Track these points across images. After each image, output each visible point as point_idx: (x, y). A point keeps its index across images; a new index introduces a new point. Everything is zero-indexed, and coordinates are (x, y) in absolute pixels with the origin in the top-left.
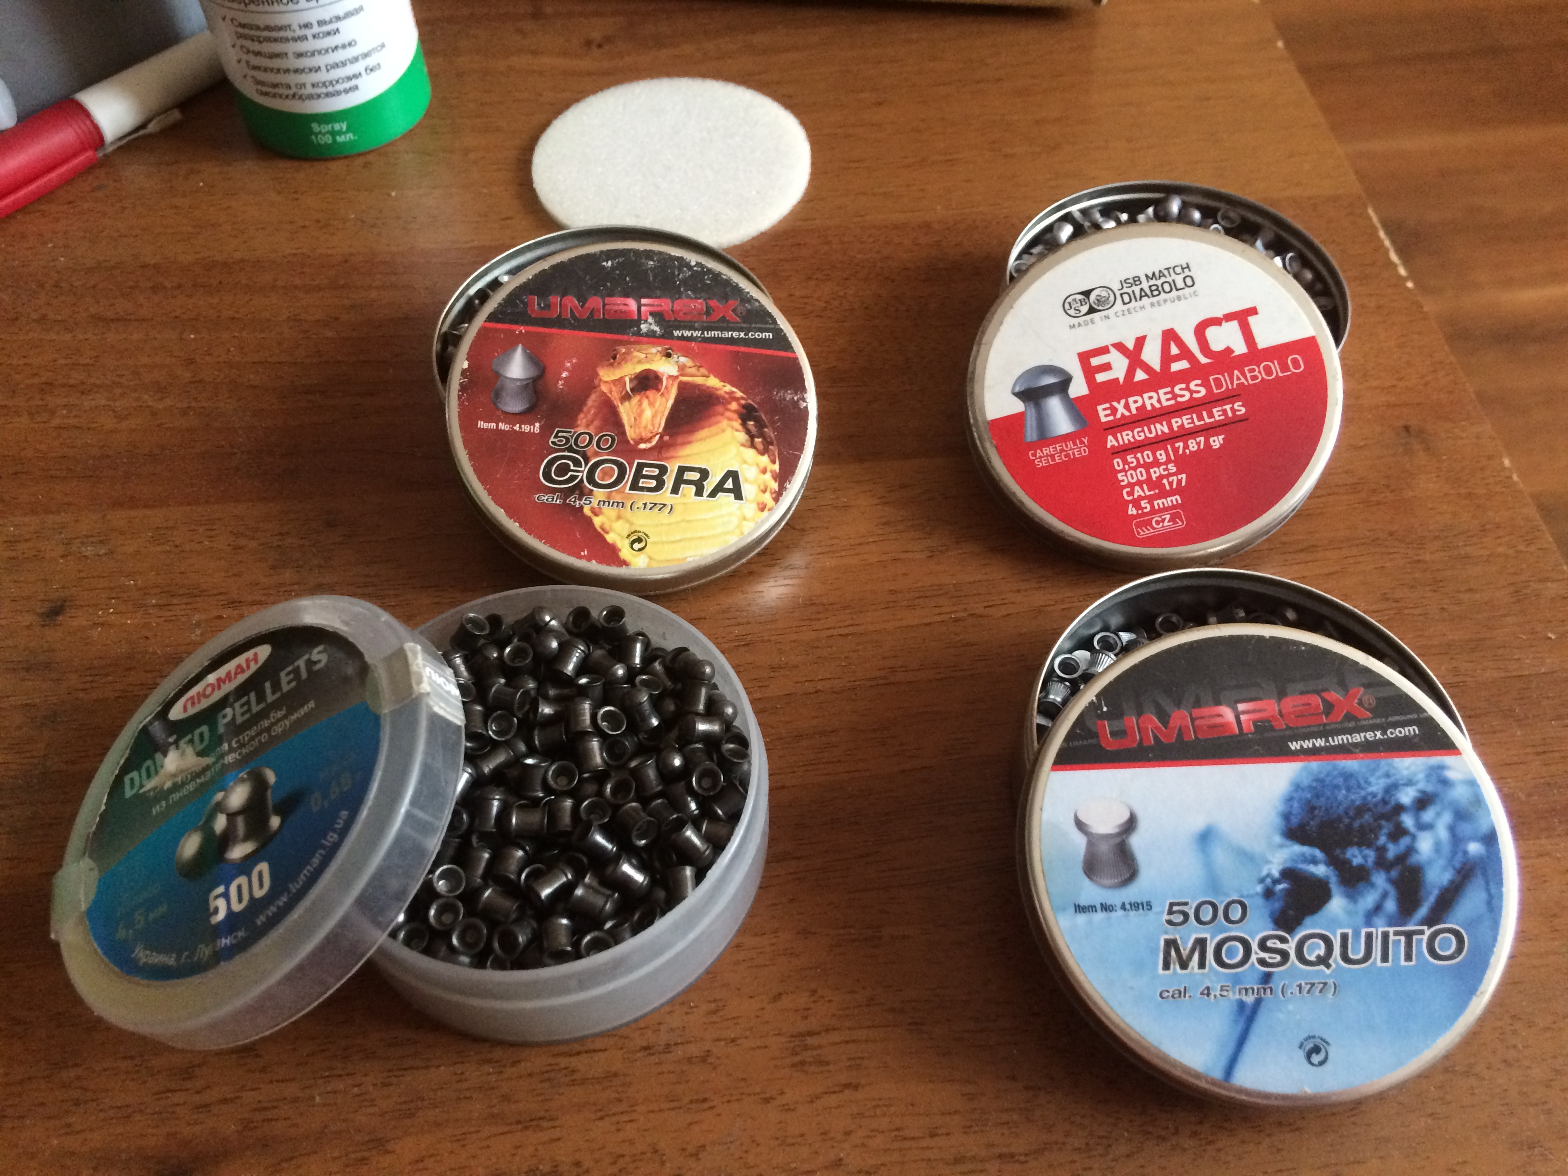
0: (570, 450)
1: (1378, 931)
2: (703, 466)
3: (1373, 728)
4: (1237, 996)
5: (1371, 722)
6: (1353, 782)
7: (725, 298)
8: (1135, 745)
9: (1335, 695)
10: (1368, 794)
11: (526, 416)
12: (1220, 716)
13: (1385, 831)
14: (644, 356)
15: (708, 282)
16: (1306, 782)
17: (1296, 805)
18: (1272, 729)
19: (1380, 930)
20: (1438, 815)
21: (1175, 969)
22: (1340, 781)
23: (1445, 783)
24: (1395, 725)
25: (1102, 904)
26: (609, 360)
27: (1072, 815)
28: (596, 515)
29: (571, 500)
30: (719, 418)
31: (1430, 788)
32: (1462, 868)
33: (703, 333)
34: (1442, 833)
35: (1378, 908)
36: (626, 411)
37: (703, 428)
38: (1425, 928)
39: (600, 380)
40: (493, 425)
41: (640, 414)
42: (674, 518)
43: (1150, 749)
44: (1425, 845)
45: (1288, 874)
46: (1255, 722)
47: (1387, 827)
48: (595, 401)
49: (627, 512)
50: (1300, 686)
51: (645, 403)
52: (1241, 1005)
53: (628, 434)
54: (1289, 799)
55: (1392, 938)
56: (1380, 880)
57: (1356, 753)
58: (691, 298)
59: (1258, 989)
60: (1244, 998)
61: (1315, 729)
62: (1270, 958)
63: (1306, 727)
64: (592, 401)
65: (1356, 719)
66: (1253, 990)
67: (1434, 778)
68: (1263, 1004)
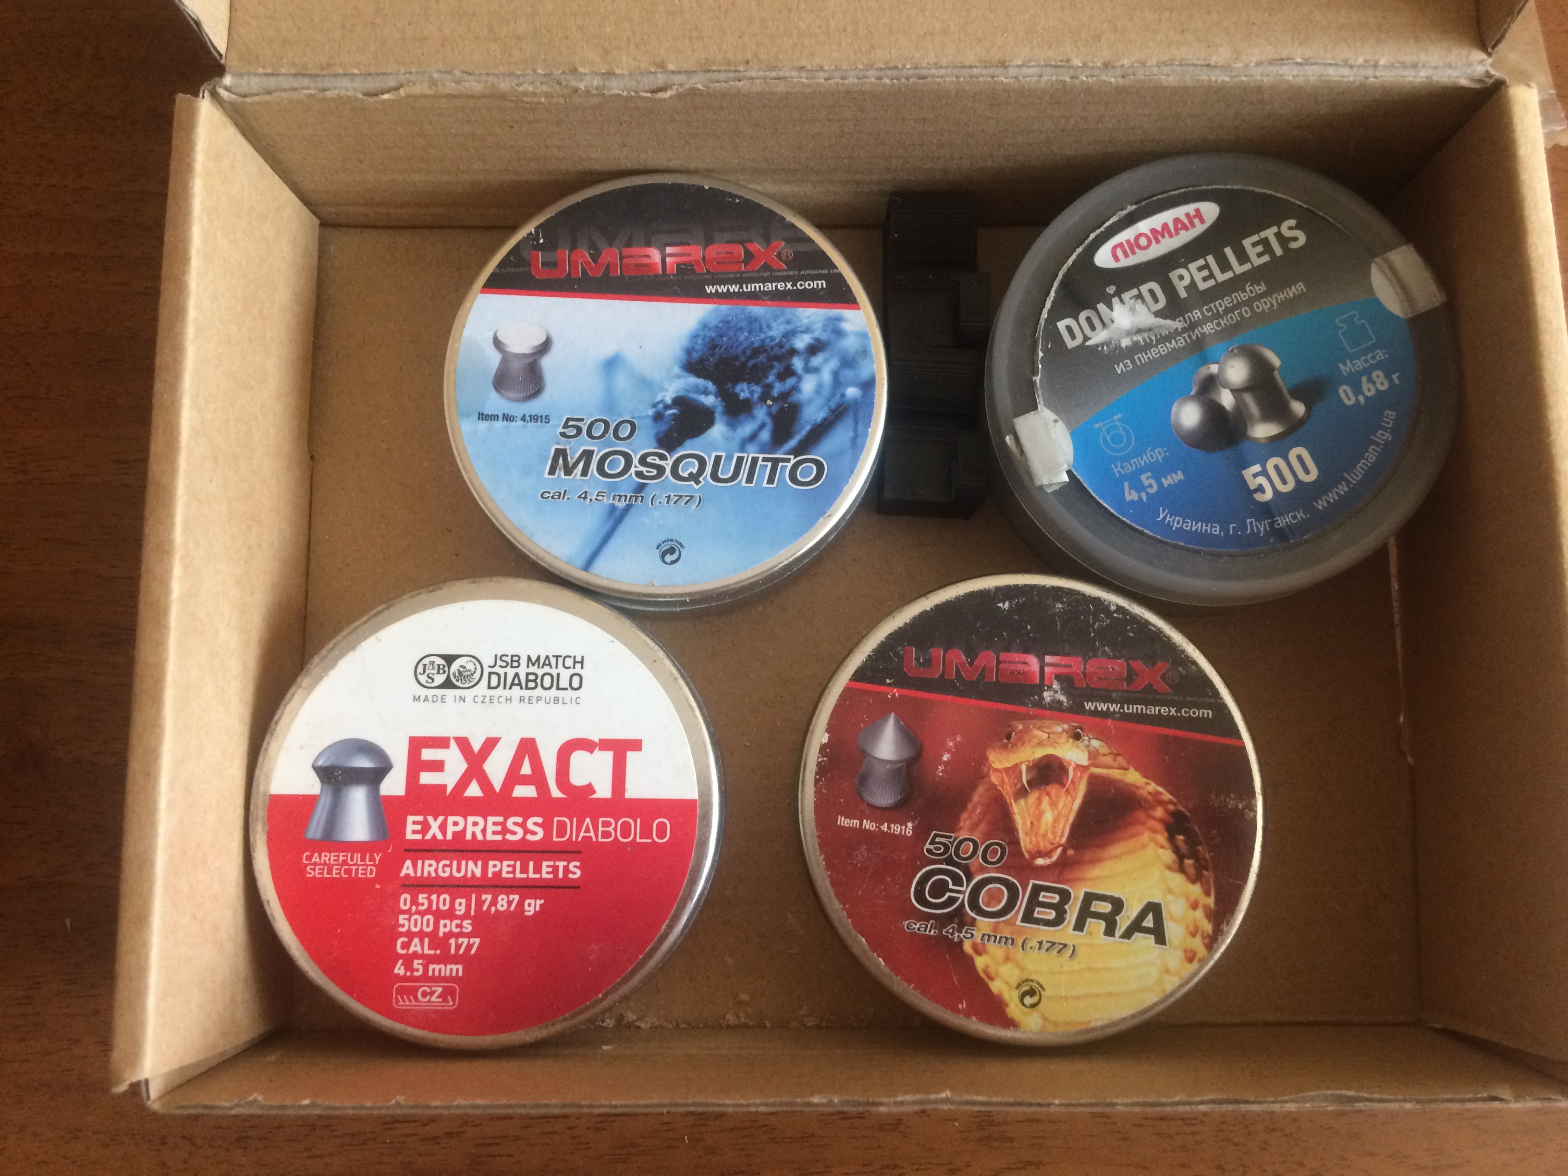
0: (949, 861)
1: (748, 457)
2: (1116, 895)
3: (784, 279)
4: (611, 502)
5: (785, 273)
6: (756, 326)
7: (1152, 659)
8: (563, 276)
9: (757, 246)
10: (768, 338)
11: (895, 812)
12: (648, 256)
13: (775, 371)
14: (1046, 736)
15: (1131, 634)
16: (714, 323)
17: (700, 341)
18: (693, 272)
19: (751, 456)
20: (826, 361)
21: (559, 474)
22: (744, 324)
23: (839, 333)
24: (805, 278)
25: (504, 414)
26: (1001, 740)
27: (492, 335)
28: (979, 953)
29: (948, 929)
30: (1139, 828)
31: (824, 337)
32: (836, 409)
33: (1122, 707)
34: (826, 376)
35: (753, 437)
36: (1020, 811)
37: (1118, 840)
38: (792, 457)
39: (990, 766)
40: (855, 823)
41: (1039, 816)
42: (1075, 966)
43: (578, 281)
44: (808, 386)
45: (679, 401)
46: (678, 265)
47: (778, 367)
48: (982, 796)
49: (1017, 952)
50: (727, 236)
51: (1046, 800)
52: (613, 508)
53: (1022, 845)
54: (695, 336)
55: (760, 462)
56: (761, 413)
57: (765, 300)
58: (1109, 657)
59: (631, 497)
60: (616, 503)
61: (732, 276)
62: (647, 471)
63: (725, 273)
64: (978, 796)
65: (771, 270)
66: (626, 496)
67: (830, 329)
68: (633, 510)
